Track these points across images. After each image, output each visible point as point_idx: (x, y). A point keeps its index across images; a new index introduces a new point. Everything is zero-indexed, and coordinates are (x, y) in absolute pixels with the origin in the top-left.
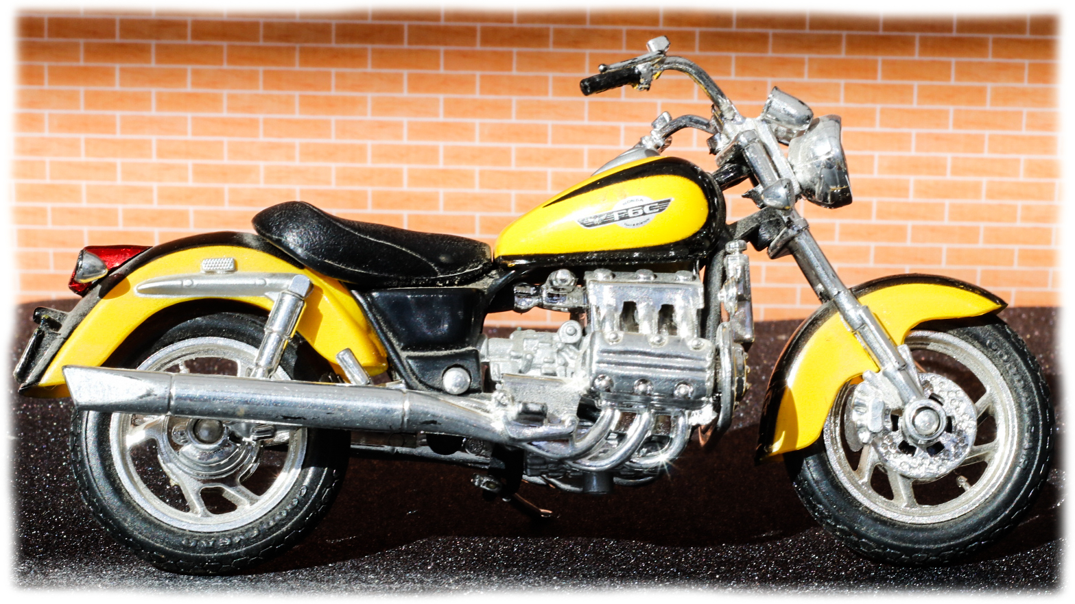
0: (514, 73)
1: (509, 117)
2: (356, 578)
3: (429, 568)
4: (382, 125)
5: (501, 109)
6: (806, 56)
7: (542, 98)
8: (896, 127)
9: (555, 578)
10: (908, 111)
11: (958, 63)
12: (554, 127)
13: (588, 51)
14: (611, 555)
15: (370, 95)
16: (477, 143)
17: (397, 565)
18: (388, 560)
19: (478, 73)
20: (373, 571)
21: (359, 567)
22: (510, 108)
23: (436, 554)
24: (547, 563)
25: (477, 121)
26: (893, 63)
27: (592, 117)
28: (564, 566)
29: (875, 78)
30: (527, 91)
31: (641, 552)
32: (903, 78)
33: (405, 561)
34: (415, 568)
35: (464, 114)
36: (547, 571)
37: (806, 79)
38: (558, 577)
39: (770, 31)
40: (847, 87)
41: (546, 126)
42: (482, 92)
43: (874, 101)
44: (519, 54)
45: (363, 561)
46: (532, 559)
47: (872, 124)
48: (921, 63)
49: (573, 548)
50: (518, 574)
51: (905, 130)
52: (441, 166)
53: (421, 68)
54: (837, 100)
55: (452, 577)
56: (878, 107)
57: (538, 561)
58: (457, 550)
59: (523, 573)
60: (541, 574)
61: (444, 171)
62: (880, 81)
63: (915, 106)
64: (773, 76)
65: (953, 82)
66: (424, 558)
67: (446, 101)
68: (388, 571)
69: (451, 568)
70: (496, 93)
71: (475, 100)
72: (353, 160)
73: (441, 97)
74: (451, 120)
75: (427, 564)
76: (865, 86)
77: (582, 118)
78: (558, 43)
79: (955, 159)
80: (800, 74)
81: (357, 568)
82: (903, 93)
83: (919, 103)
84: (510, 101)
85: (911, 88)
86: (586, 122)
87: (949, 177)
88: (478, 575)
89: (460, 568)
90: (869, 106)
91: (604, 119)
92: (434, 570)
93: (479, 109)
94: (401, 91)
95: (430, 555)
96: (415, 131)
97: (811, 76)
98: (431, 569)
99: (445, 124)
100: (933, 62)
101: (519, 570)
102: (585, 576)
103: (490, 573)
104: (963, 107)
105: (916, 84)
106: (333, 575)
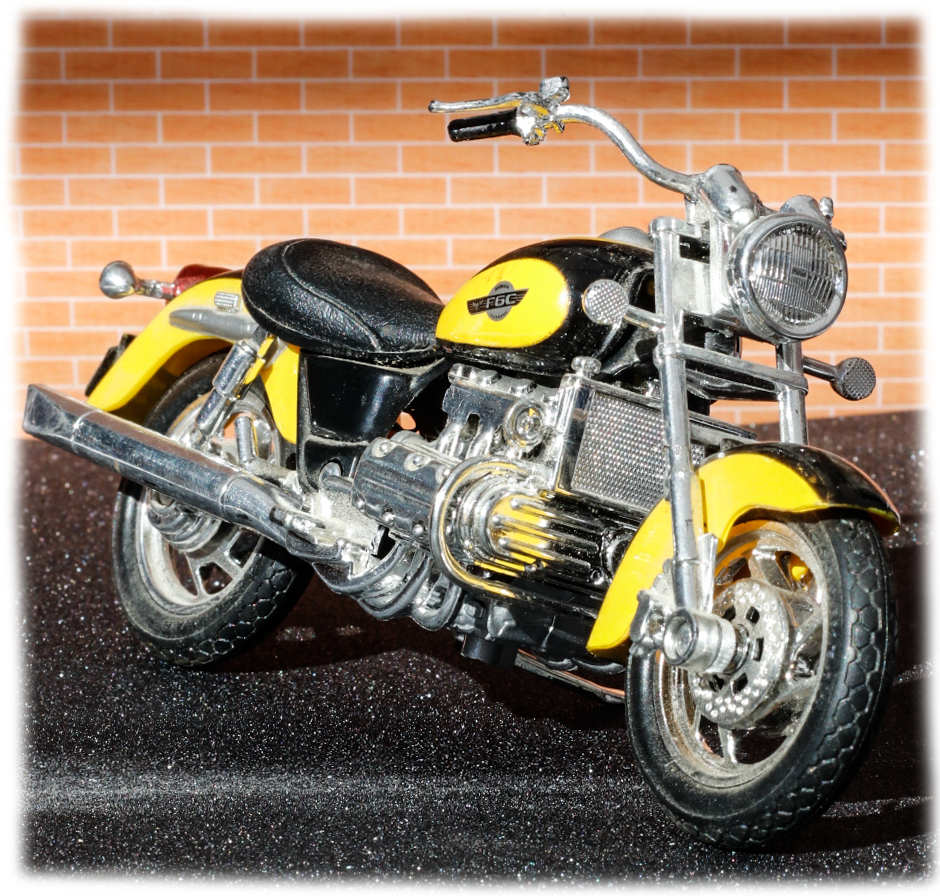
0: (303, 111)
1: (298, 169)
2: (74, 783)
3: (169, 767)
4: (131, 185)
5: (288, 160)
6: (688, 79)
7: (342, 144)
8: (811, 170)
9: (329, 777)
10: (825, 149)
11: (889, 84)
12: (358, 181)
13: (399, 81)
14: (407, 745)
15: (113, 146)
16: (257, 206)
17: (128, 765)
18: (117, 759)
19: (256, 113)
20: (97, 773)
21: (78, 769)
22: (298, 157)
23: (179, 750)
24: (322, 758)
25: (257, 177)
26: (804, 85)
27: (408, 166)
28: (344, 761)
29: (780, 106)
30: (320, 135)
31: (446, 741)
32: (818, 104)
33: (139, 758)
34: (151, 769)
35: (239, 168)
36: (322, 768)
37: (689, 110)
38: (335, 776)
39: (640, 48)
40: (744, 118)
41: (347, 181)
42: (262, 138)
43: (780, 136)
44: (309, 87)
45: (84, 761)
46: (305, 753)
47: (778, 167)
48: (840, 84)
49: (358, 737)
50: (282, 773)
51: (822, 174)
52: (211, 236)
53: (179, 108)
54: (731, 136)
55: (197, 778)
56: (786, 144)
57: (310, 755)
58: (207, 743)
59: (290, 772)
60: (313, 772)
61: (215, 244)
62: (786, 109)
63: (834, 141)
64: (645, 106)
65: (883, 109)
66: (163, 755)
67: (215, 151)
68: (115, 772)
69: (197, 766)
70: (280, 138)
71: (251, 149)
72: (94, 231)
73: (208, 146)
74: (222, 176)
75: (166, 763)
76: (766, 116)
77: (395, 169)
78: (359, 72)
79: (889, 210)
80: (681, 104)
81: (76, 770)
82: (819, 125)
83: (839, 138)
84: (299, 149)
85: (828, 117)
86: (400, 174)
87: (883, 234)
88: (231, 775)
89: (208, 767)
90: (773, 142)
91: (425, 170)
92: (175, 771)
93: (259, 160)
94: (155, 139)
95: (172, 750)
96: (176, 192)
97: (695, 105)
98: (172, 769)
99: (213, 182)
100: (857, 83)
101: (285, 767)
102: (368, 772)
103: (248, 771)
104: (898, 142)
105: (834, 112)
106: (44, 778)
